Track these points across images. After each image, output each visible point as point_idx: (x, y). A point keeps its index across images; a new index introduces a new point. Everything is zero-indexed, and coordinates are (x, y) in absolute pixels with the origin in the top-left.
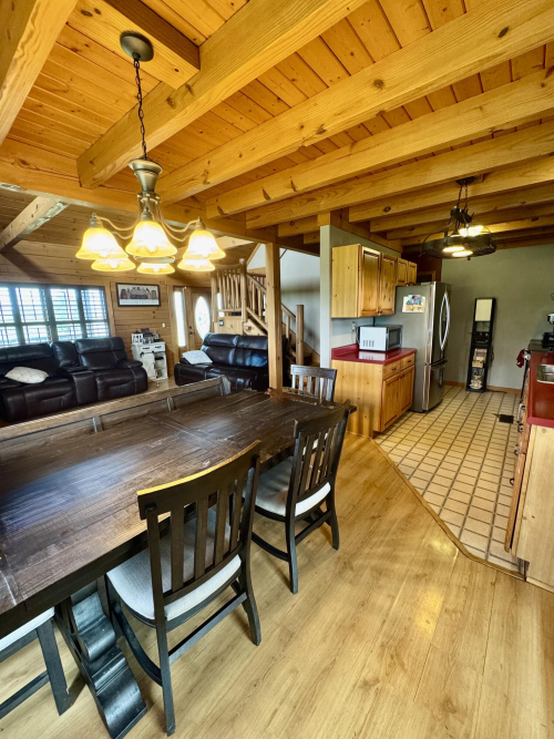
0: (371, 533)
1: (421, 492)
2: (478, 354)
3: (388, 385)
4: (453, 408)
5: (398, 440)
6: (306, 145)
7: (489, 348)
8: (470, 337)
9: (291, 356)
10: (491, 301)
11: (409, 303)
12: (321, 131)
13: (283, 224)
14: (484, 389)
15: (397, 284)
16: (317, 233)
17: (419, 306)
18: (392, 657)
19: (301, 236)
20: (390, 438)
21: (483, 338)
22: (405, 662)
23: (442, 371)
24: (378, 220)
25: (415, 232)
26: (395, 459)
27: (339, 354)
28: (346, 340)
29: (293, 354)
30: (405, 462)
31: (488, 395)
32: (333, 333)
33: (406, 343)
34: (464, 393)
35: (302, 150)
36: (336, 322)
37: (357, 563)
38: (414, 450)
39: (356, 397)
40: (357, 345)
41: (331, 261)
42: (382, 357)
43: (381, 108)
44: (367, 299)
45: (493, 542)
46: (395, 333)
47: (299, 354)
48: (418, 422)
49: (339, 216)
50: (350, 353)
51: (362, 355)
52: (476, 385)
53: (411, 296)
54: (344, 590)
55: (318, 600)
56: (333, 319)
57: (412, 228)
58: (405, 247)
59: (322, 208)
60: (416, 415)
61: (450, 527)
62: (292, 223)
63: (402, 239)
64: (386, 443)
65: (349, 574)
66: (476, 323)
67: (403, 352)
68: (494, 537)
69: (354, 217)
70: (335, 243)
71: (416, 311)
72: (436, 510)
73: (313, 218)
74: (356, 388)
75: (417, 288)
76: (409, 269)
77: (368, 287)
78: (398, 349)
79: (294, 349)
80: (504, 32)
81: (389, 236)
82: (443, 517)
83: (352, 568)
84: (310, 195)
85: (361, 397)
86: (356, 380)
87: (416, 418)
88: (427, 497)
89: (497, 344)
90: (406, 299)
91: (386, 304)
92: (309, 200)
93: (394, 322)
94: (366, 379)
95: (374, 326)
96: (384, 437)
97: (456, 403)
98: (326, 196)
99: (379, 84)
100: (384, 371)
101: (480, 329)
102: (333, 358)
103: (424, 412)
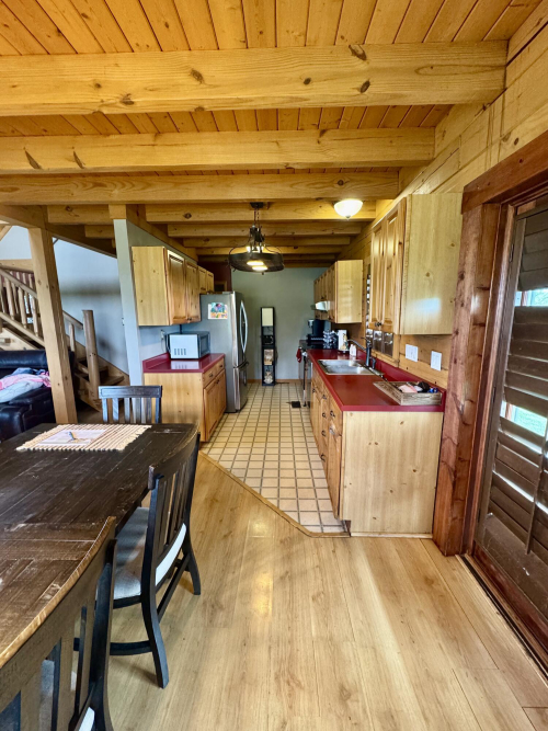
0: (228, 555)
1: (257, 490)
2: (267, 353)
3: (208, 393)
4: (257, 402)
5: (223, 445)
6: (105, 111)
7: (274, 348)
8: (260, 340)
9: (81, 372)
10: (271, 310)
11: (213, 310)
12: (127, 102)
13: (54, 206)
14: (275, 383)
15: (200, 291)
16: (111, 226)
17: (224, 314)
18: (288, 683)
19: (81, 227)
20: (216, 445)
21: (269, 341)
22: (300, 678)
23: (245, 372)
24: (176, 225)
25: (210, 244)
26: (226, 465)
27: (151, 366)
28: (155, 350)
29: (84, 370)
30: (236, 465)
31: (278, 387)
32: (142, 343)
33: (214, 349)
34: (261, 388)
35: (97, 115)
36: (144, 330)
37: (224, 598)
38: (240, 451)
39: (176, 410)
40: (168, 353)
41: (132, 261)
42: (195, 365)
43: (201, 104)
44: (177, 306)
45: (322, 514)
46: (204, 339)
47: (92, 370)
48: (234, 422)
49: (136, 211)
50: (162, 364)
51: (174, 365)
52: (269, 380)
53: (214, 304)
54: (222, 639)
55: (196, 673)
56: (141, 327)
57: (207, 239)
58: (200, 257)
59: (115, 199)
60: (231, 416)
61: (290, 514)
62: (68, 208)
63: (197, 248)
64: (213, 451)
65: (221, 617)
66: (263, 328)
67: (213, 359)
68: (321, 509)
69: (152, 217)
70: (134, 241)
71: (220, 318)
72: (274, 502)
73: (103, 207)
74: (175, 401)
75: (218, 297)
76: (207, 278)
77: (176, 293)
78: (208, 355)
79: (85, 363)
80: (307, 82)
81: (185, 243)
82: (282, 508)
83: (221, 608)
84: (98, 178)
85: (182, 410)
86: (175, 392)
87: (232, 418)
88: (265, 494)
89: (279, 345)
90: (210, 307)
91: (194, 312)
92: (96, 185)
93: (202, 329)
94: (185, 390)
95: (181, 333)
96: (209, 446)
97: (259, 398)
98: (119, 185)
99: (198, 76)
100: (204, 379)
101: (266, 333)
102: (145, 371)
103: (237, 411)
